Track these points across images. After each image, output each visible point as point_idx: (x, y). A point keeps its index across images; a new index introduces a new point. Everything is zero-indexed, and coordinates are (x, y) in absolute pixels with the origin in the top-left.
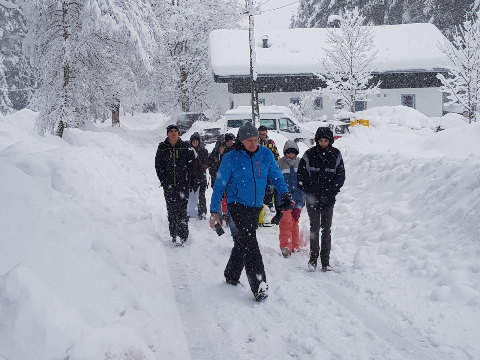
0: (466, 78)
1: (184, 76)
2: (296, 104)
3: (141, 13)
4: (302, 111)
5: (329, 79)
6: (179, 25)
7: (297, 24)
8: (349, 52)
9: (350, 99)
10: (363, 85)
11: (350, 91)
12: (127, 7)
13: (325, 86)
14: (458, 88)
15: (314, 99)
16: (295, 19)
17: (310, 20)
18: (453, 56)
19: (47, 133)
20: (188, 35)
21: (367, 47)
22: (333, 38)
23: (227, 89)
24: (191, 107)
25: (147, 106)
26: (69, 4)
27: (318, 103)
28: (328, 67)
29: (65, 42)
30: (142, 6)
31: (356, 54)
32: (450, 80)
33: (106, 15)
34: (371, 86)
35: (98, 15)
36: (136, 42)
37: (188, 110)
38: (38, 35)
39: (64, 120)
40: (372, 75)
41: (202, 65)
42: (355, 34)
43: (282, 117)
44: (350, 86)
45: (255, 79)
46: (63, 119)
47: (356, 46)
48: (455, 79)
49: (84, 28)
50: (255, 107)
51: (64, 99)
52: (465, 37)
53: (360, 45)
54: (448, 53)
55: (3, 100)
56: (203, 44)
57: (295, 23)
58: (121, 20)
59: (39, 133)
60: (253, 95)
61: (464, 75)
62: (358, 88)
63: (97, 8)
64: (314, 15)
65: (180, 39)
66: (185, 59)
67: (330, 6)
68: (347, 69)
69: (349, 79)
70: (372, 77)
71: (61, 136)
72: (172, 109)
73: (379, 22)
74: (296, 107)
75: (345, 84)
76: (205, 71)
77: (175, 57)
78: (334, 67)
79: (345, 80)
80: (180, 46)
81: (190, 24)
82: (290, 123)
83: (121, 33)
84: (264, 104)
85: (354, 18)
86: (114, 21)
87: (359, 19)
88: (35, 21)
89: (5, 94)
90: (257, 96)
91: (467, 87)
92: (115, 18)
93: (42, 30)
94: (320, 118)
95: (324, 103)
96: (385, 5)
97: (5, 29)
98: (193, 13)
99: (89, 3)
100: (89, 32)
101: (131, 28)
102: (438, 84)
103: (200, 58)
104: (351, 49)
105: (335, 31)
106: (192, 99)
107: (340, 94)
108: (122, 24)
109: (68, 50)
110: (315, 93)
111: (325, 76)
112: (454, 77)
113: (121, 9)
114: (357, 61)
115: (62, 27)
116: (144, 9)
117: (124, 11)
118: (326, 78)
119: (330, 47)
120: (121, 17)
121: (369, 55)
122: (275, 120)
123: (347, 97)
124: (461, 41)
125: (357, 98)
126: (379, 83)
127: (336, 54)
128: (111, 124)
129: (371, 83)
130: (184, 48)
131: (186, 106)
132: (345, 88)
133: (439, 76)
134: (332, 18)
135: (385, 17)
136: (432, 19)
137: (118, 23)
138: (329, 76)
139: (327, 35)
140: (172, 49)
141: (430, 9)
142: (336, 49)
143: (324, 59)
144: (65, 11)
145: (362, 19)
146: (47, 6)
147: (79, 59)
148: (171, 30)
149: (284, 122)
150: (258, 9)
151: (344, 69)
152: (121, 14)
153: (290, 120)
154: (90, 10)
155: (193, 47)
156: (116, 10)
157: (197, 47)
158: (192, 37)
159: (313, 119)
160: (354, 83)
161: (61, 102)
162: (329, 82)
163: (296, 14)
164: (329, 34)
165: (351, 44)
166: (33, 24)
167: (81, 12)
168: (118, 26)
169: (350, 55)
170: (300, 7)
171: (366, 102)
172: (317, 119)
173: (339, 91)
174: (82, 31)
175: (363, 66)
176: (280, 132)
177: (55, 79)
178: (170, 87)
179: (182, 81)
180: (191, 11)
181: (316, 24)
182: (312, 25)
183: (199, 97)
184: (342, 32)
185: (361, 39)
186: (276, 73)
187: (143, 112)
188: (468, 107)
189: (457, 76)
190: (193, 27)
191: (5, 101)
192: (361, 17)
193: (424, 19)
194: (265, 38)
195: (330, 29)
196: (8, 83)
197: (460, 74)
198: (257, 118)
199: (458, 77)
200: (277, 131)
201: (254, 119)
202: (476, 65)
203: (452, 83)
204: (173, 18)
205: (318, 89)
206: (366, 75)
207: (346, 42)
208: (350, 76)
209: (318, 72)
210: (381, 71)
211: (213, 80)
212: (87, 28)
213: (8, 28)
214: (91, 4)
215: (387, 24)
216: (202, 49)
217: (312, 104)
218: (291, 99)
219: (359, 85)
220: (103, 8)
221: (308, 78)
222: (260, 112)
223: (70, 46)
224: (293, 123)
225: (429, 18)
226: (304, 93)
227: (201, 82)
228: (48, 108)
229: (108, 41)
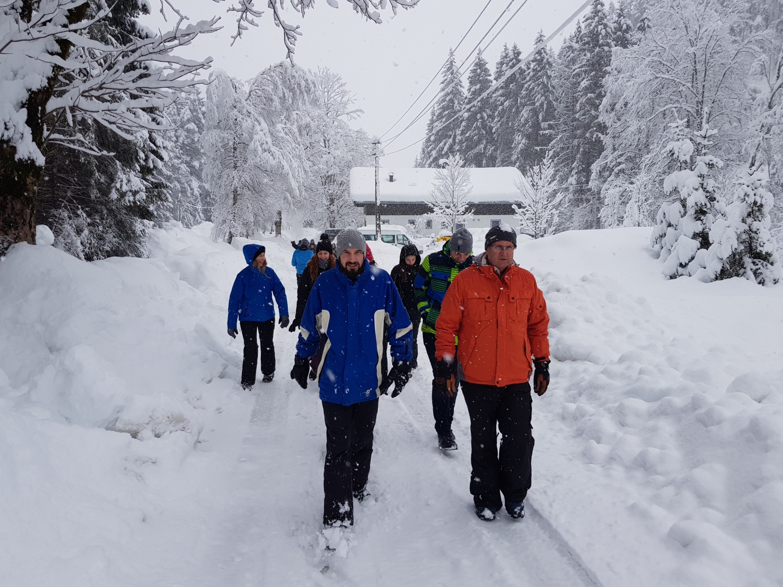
0: (534, 208)
1: (332, 201)
2: (412, 224)
3: (294, 152)
4: (416, 230)
5: (436, 206)
6: (329, 163)
7: (419, 165)
8: (451, 187)
9: (451, 221)
10: (461, 211)
11: (451, 216)
12: (282, 147)
13: (432, 212)
14: (527, 216)
15: (425, 221)
16: (418, 161)
17: (428, 162)
18: (525, 192)
19: (220, 240)
20: (334, 170)
21: (465, 184)
22: (440, 176)
23: (363, 212)
24: (337, 225)
25: (307, 222)
26: (239, 144)
27: (429, 224)
28: (435, 197)
29: (234, 172)
30: (294, 147)
31: (457, 189)
32: (522, 210)
33: (266, 153)
34: (467, 213)
35: (259, 153)
36: (288, 174)
37: (334, 226)
38: (214, 166)
39: (233, 231)
40: (467, 204)
41: (346, 193)
42: (456, 174)
43: (399, 233)
44: (451, 212)
45: (378, 204)
46: (231, 230)
47: (457, 182)
48: (526, 209)
49: (249, 161)
50: (378, 226)
51: (233, 215)
52: (534, 178)
53: (460, 182)
54: (521, 189)
55: (198, 215)
56: (346, 178)
57: (418, 164)
58: (277, 157)
59: (213, 240)
60: (376, 218)
61: (533, 206)
62: (457, 214)
63: (259, 147)
64: (432, 159)
65: (330, 173)
66: (334, 189)
67: (443, 153)
68: (449, 199)
69: (451, 207)
70: (467, 206)
71: (230, 243)
72: (323, 226)
73: (479, 165)
74: (412, 226)
75: (447, 210)
76: (347, 198)
77: (325, 187)
78: (440, 199)
79: (448, 208)
80: (329, 178)
81: (337, 163)
82: (405, 238)
83: (276, 166)
84: (389, 224)
85: (456, 162)
86: (271, 157)
87: (460, 162)
88: (212, 156)
89: (199, 210)
90: (379, 217)
91: (534, 215)
92: (272, 155)
93: (217, 163)
94: (430, 236)
95: (434, 224)
96: (484, 153)
97: (201, 162)
98: (339, 154)
99: (253, 143)
100: (253, 165)
101: (284, 163)
102: (513, 212)
103: (344, 188)
104: (453, 185)
105: (442, 171)
106: (337, 218)
107: (444, 218)
108: (278, 160)
109: (236, 178)
110: (426, 217)
111: (433, 205)
112: (524, 208)
113: (277, 148)
114: (457, 194)
115: (232, 161)
116: (296, 149)
117: (280, 150)
118: (434, 205)
119: (437, 182)
120: (277, 155)
121: (466, 189)
122: (394, 236)
123: (449, 220)
124: (531, 181)
125: (456, 221)
126: (473, 211)
127: (442, 188)
128: (275, 235)
129: (467, 210)
130: (332, 181)
131: (333, 224)
132: (447, 213)
133: (514, 207)
134: (441, 161)
135: (483, 162)
136: (518, 164)
137: (274, 159)
138: (436, 204)
139: (436, 173)
140: (323, 180)
141: (516, 156)
142: (442, 184)
143: (433, 191)
144: (235, 149)
145: (462, 162)
146: (221, 144)
147: (245, 186)
148: (321, 166)
149: (400, 237)
150: (382, 152)
151: (448, 200)
152: (277, 152)
153: (406, 237)
154: (253, 148)
155: (339, 179)
156: (273, 149)
157: (342, 180)
158: (339, 173)
159: (425, 236)
160: (454, 210)
161: (231, 217)
162: (435, 209)
163: (419, 158)
164: (437, 173)
165: (453, 181)
166: (211, 158)
167: (247, 150)
168: (275, 161)
169: (453, 189)
170: (422, 153)
171: (464, 224)
172: (427, 236)
173: (443, 215)
174: (247, 165)
175: (461, 197)
176: (398, 245)
177: (227, 199)
178: (321, 209)
179: (330, 205)
180: (338, 152)
181: (433, 165)
182: (430, 166)
183: (343, 217)
184: (447, 172)
185: (460, 178)
186: (398, 201)
187: (304, 227)
188: (535, 230)
189: (528, 206)
190: (339, 165)
191: (199, 215)
192: (461, 161)
193: (513, 164)
194: (391, 174)
195: (438, 170)
196: (202, 202)
197: (529, 205)
198: (379, 233)
199: (528, 208)
200: (395, 244)
201: (377, 234)
202: (542, 199)
203: (523, 212)
204: (324, 158)
205: (428, 214)
206: (464, 204)
207: (450, 179)
208: (452, 205)
209: (428, 200)
210: (476, 202)
211: (353, 205)
212: (250, 162)
213: (203, 161)
214: (254, 144)
215: (484, 167)
216: (346, 182)
217: (425, 225)
218: (409, 220)
219: (458, 211)
220: (263, 147)
221: (422, 205)
222: (381, 230)
223: (238, 175)
224: (407, 238)
225: (515, 163)
226: (418, 216)
227: (344, 206)
228: (220, 222)
229: (267, 172)
